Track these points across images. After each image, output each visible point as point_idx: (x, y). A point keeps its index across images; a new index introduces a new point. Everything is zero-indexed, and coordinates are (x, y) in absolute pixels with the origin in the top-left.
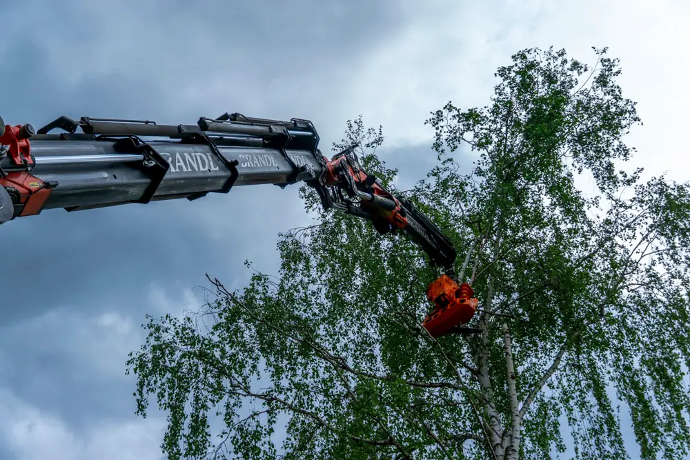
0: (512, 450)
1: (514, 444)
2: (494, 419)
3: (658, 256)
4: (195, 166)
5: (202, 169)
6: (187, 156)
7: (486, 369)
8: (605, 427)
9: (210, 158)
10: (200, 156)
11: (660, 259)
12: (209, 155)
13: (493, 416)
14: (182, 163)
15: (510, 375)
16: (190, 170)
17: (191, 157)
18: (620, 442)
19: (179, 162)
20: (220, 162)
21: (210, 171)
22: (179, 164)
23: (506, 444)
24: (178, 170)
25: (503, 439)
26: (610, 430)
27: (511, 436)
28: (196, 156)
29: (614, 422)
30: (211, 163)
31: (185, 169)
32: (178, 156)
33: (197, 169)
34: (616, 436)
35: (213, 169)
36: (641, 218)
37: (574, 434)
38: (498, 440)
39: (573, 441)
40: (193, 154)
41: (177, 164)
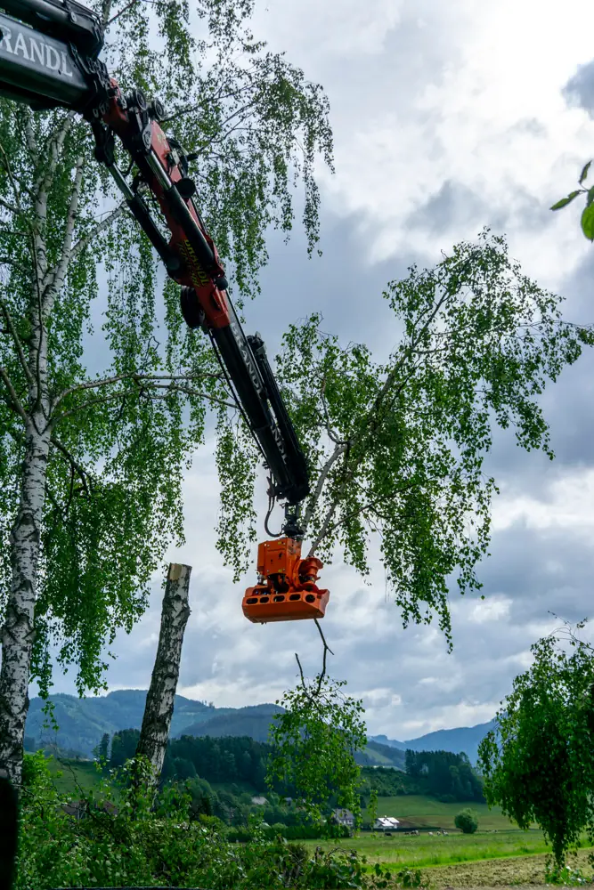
0: (53, 290)
1: (55, 284)
2: (41, 253)
3: (248, 135)
4: (41, 58)
5: (49, 65)
6: (33, 43)
7: (45, 195)
8: (142, 286)
9: (64, 59)
10: (52, 51)
11: (248, 138)
12: (64, 55)
13: (41, 250)
14: (24, 47)
15: (72, 213)
16: (32, 59)
17: (40, 47)
18: (151, 304)
19: (20, 44)
20: (76, 70)
21: (60, 73)
22: (20, 47)
23: (48, 281)
24: (16, 53)
25: (45, 276)
26: (146, 291)
27: (55, 275)
28: (45, 49)
29: (151, 284)
30: (64, 65)
31: (26, 56)
32: (20, 37)
33: (42, 63)
34: (150, 297)
35: (64, 71)
36: (247, 91)
37: (110, 283)
38: (41, 275)
39: (108, 289)
40: (42, 45)
41: (17, 46)
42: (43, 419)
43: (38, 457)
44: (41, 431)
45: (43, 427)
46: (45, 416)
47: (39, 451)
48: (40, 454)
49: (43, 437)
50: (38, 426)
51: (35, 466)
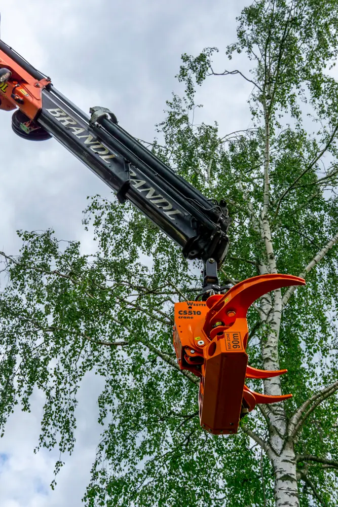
15: (269, 256)
42: (280, 440)
43: (280, 479)
44: (279, 452)
45: (280, 447)
46: (280, 436)
47: (281, 472)
48: (282, 475)
49: (283, 457)
50: (275, 447)
51: (280, 489)
